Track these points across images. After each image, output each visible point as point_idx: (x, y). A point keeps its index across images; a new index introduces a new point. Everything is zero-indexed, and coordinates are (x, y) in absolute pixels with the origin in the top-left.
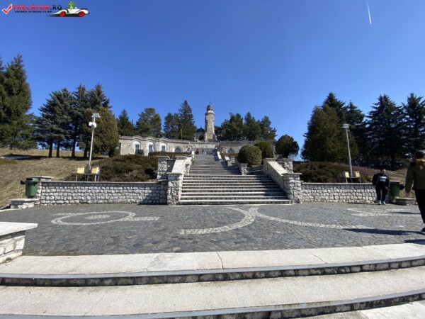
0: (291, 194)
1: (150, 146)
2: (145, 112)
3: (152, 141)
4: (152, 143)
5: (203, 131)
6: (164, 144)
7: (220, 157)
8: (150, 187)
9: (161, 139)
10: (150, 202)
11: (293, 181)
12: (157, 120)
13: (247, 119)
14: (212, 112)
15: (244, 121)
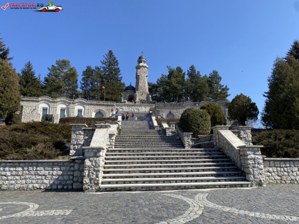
0: (250, 173)
1: (62, 110)
2: (56, 66)
3: (64, 102)
4: (64, 106)
5: (133, 89)
6: (81, 107)
7: (155, 123)
8: (60, 167)
9: (77, 100)
10: (60, 187)
11: (253, 156)
12: (72, 74)
13: (190, 75)
14: (145, 65)
15: (186, 77)
